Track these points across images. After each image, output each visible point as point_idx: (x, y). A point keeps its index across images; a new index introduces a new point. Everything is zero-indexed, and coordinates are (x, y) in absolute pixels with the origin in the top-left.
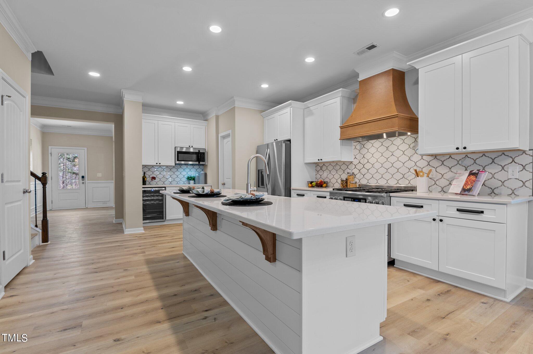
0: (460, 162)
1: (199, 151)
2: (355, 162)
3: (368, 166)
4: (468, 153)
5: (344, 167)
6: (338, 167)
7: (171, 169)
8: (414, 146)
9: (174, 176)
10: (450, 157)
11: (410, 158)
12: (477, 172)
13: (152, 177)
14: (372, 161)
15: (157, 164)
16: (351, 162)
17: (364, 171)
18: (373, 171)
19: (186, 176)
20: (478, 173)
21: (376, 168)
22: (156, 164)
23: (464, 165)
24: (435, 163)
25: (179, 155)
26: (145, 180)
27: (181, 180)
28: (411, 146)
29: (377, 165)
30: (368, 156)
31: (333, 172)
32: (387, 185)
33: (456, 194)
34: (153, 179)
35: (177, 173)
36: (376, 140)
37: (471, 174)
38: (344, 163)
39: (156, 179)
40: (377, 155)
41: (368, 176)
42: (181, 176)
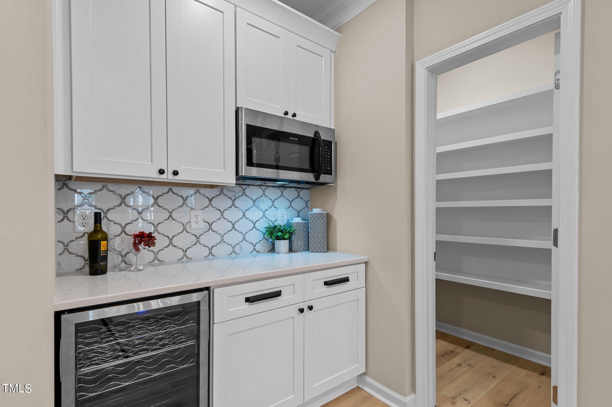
1: (316, 133)
7: (210, 201)
9: (222, 226)
13: (135, 236)
15: (161, 172)
19: (262, 225)
22: (154, 175)
25: (255, 140)
26: (103, 248)
27: (244, 238)
34: (140, 243)
35: (233, 215)
39: (154, 244)
42: (244, 225)
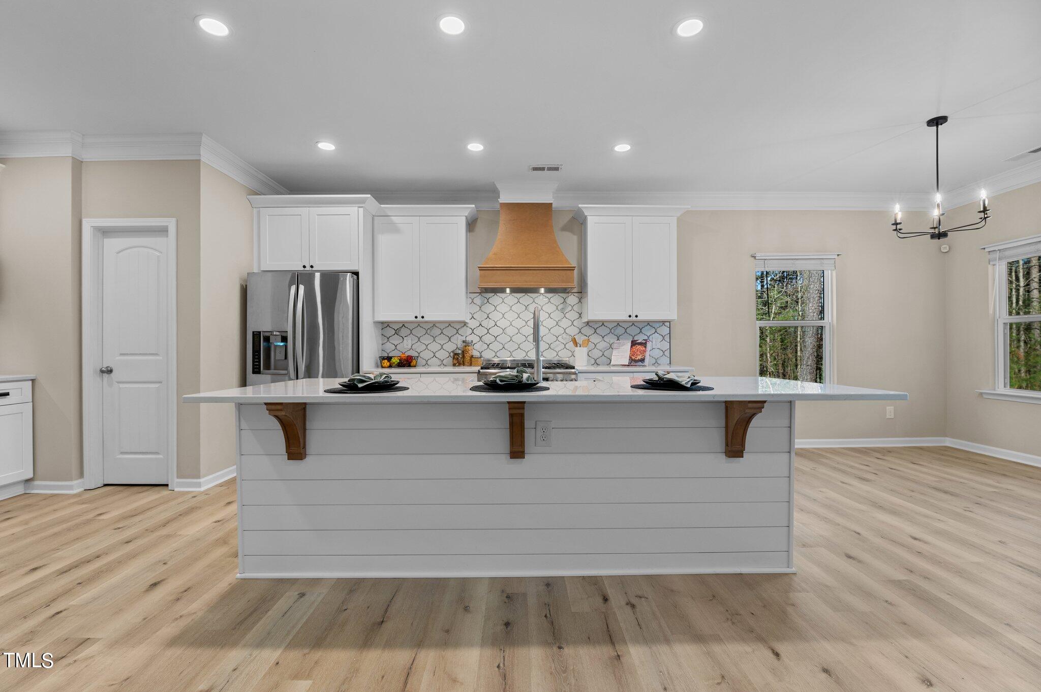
0: (612, 331)
2: (472, 324)
3: (495, 331)
4: (619, 322)
5: (450, 331)
6: (436, 331)
8: (563, 308)
10: (603, 324)
11: (557, 323)
12: (644, 342)
14: (503, 323)
16: (465, 324)
17: (488, 339)
18: (503, 339)
20: (646, 342)
21: (509, 334)
23: (616, 333)
24: (588, 331)
28: (559, 308)
29: (511, 331)
30: (496, 316)
31: (427, 340)
32: (557, 358)
33: (625, 365)
36: (524, 294)
37: (634, 343)
38: (450, 324)
40: (511, 316)
41: (496, 346)
